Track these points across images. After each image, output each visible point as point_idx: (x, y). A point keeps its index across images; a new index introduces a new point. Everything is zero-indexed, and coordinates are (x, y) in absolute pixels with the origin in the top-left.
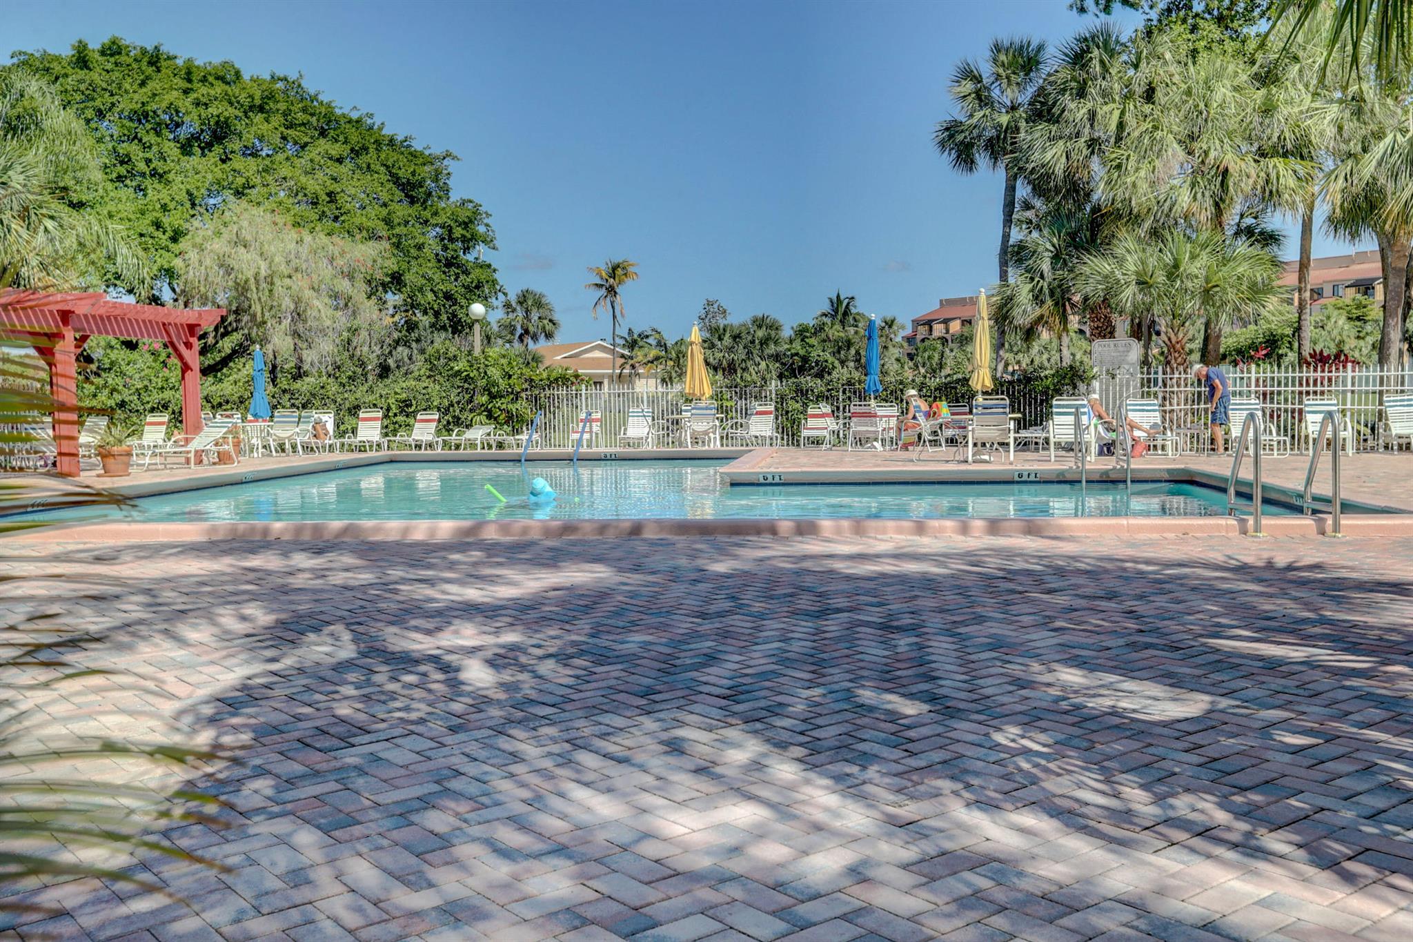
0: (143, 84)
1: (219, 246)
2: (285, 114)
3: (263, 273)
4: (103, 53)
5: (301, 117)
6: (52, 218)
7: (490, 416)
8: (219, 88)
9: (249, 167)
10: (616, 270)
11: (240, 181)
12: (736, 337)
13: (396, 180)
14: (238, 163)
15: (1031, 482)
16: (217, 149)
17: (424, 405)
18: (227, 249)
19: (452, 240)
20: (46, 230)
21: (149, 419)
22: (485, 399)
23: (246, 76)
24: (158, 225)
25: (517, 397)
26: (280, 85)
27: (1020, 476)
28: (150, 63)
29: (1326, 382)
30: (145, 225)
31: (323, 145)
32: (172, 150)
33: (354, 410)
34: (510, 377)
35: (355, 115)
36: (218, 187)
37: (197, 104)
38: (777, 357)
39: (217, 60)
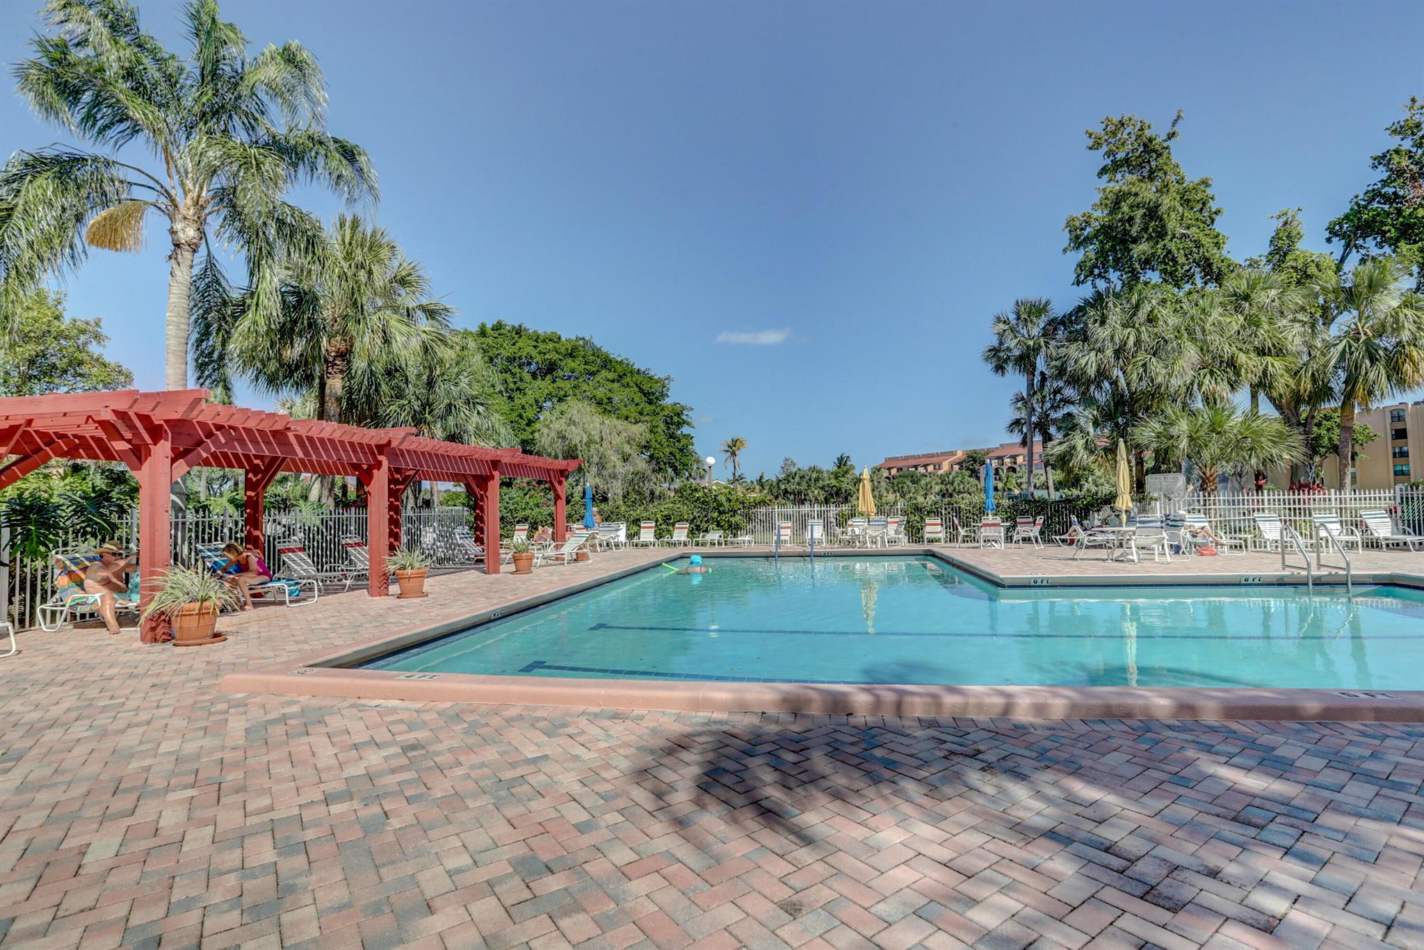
0: (514, 344)
1: (557, 426)
2: (583, 357)
3: (585, 440)
4: (493, 330)
5: (592, 358)
6: (482, 404)
7: (718, 525)
8: (551, 345)
9: (567, 385)
10: (735, 442)
11: (562, 393)
12: (802, 477)
13: (641, 390)
14: (560, 383)
15: (1255, 585)
16: (549, 377)
17: (678, 518)
18: (564, 427)
19: (672, 424)
20: (479, 413)
21: (517, 527)
22: (716, 515)
23: (563, 339)
24: (520, 416)
25: (735, 512)
26: (581, 342)
27: (1246, 580)
28: (517, 333)
29: (1312, 501)
30: (514, 416)
31: (604, 373)
32: (528, 377)
33: (636, 522)
34: (730, 501)
35: (619, 359)
36: (549, 397)
37: (540, 353)
38: (822, 488)
39: (549, 331)
